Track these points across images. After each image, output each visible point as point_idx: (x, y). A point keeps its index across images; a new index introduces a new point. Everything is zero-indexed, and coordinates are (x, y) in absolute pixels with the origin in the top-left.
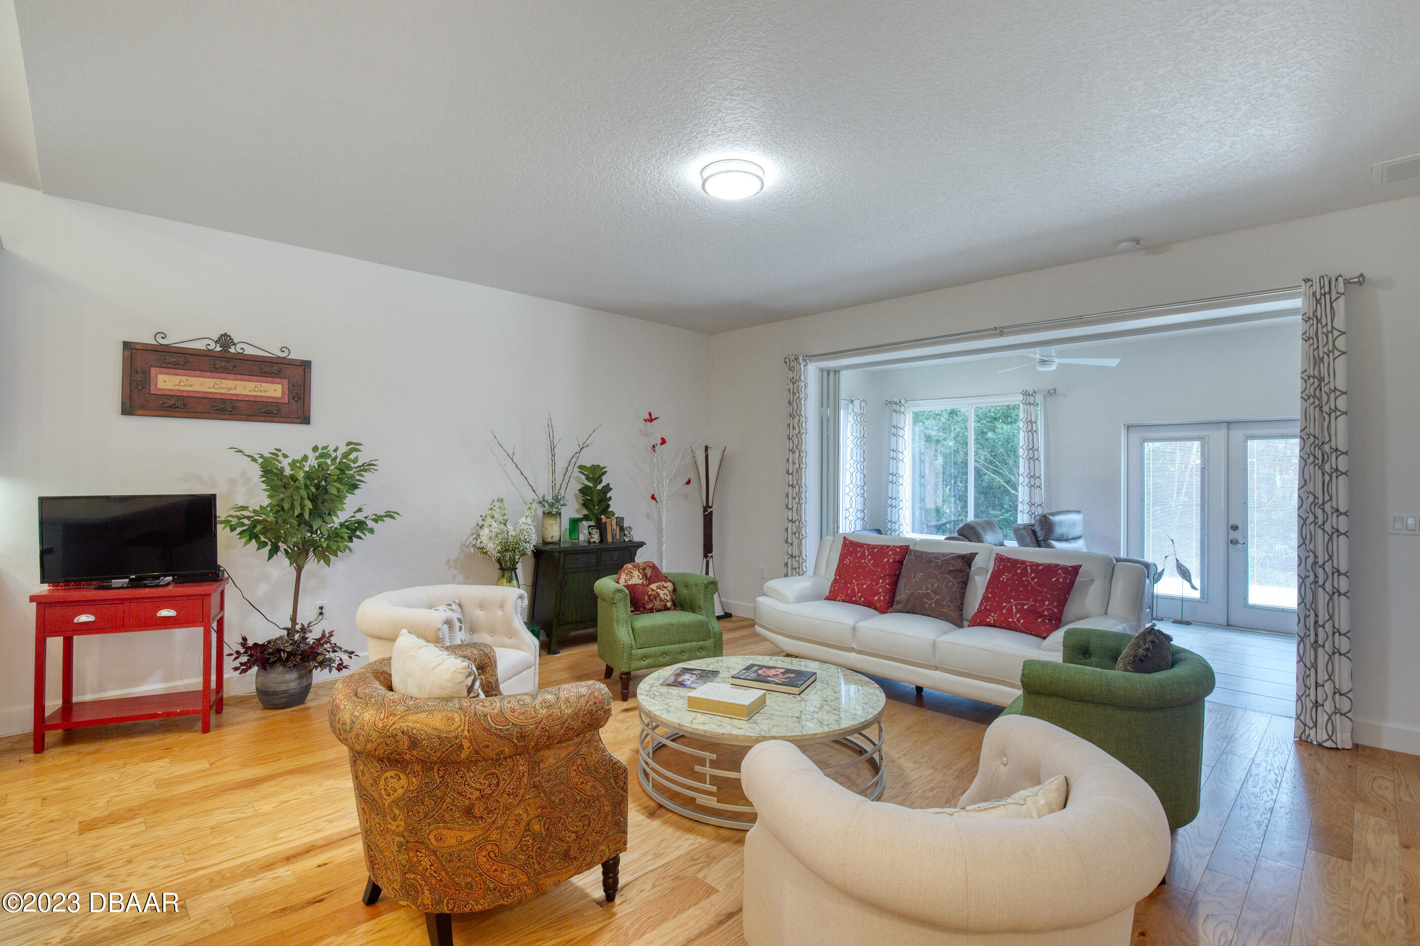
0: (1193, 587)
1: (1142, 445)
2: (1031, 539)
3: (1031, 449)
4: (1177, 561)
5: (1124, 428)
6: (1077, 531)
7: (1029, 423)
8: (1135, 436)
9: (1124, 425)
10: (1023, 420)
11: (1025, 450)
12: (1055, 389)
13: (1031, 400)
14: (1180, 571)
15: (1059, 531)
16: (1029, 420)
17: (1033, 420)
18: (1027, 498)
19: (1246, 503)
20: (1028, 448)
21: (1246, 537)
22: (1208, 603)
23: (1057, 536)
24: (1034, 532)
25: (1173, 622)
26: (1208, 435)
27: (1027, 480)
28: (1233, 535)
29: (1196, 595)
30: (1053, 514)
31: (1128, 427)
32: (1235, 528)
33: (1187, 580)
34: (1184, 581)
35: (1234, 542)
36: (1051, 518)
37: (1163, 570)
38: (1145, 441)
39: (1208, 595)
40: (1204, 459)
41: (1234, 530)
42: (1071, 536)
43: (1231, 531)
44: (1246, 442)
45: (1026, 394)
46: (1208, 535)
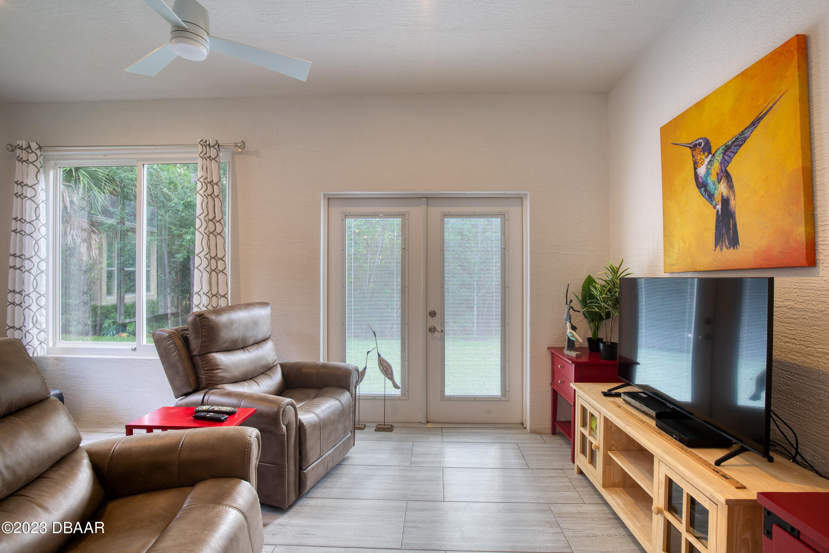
0: (396, 386)
1: (343, 220)
2: (179, 355)
3: (211, 220)
4: (379, 355)
5: (324, 200)
6: (264, 330)
7: (209, 185)
8: (337, 211)
9: (325, 195)
10: (202, 180)
11: (203, 221)
12: (243, 142)
13: (213, 153)
14: (382, 368)
15: (226, 335)
16: (209, 180)
17: (215, 181)
18: (206, 289)
19: (443, 287)
20: (206, 218)
21: (443, 324)
22: (408, 400)
23: (225, 345)
24: (186, 340)
25: (376, 430)
26: (409, 212)
27: (205, 263)
28: (432, 322)
29: (398, 392)
30: (218, 311)
31: (329, 199)
32: (433, 314)
33: (389, 378)
34: (387, 379)
35: (432, 330)
36: (213, 317)
37: (365, 368)
38: (347, 216)
39: (408, 391)
40: (405, 239)
41: (433, 316)
42: (251, 341)
43: (430, 318)
44: (443, 220)
45: (206, 145)
46: (408, 324)
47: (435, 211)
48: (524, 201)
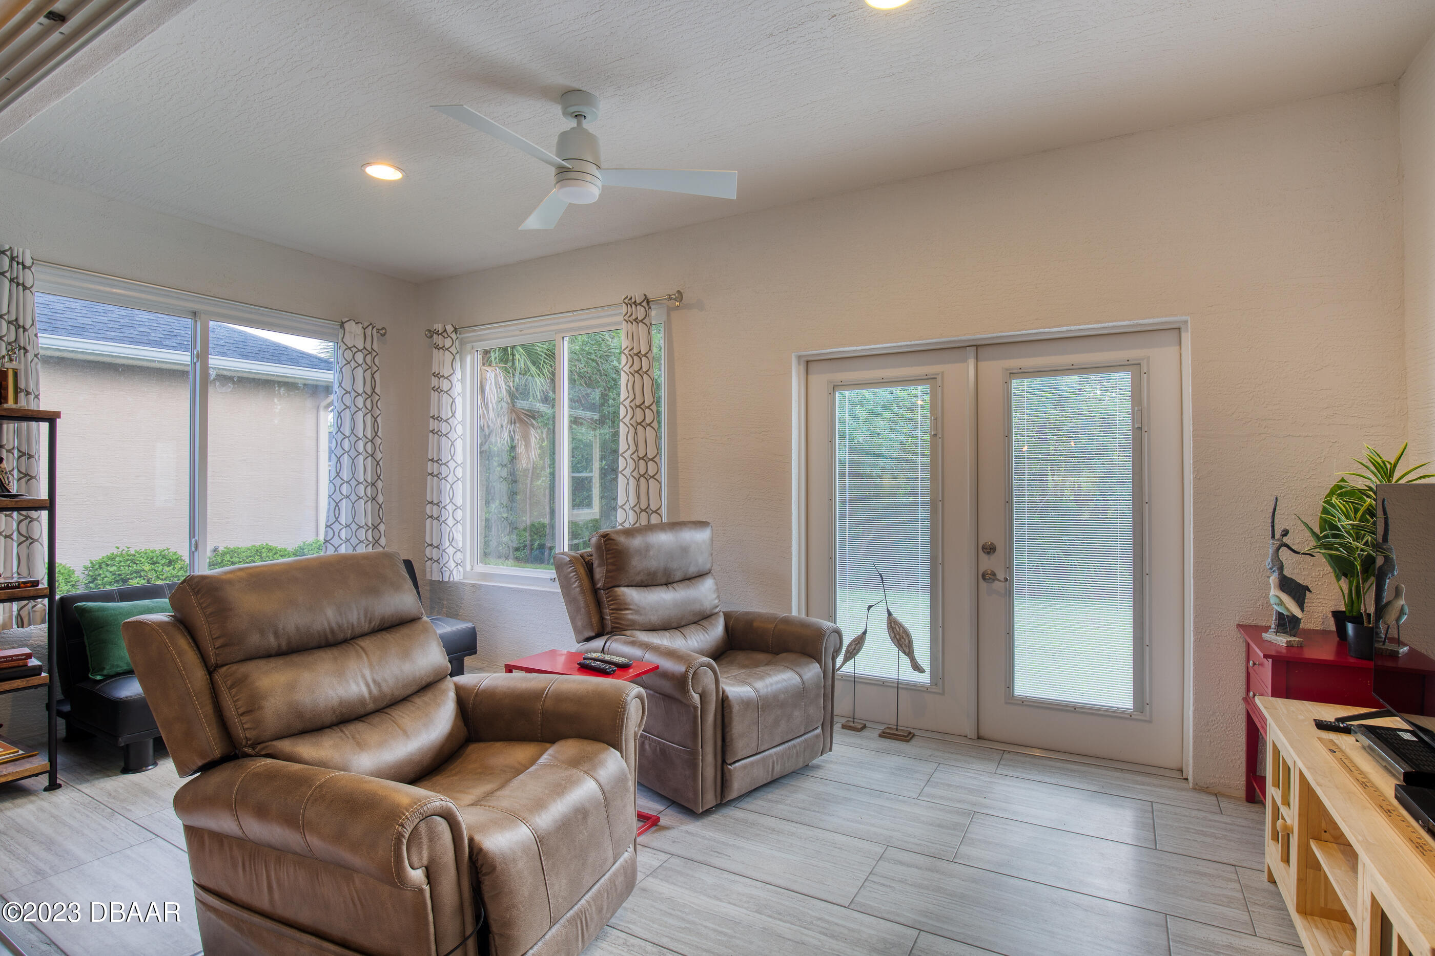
0: (917, 667)
1: (831, 395)
3: (639, 406)
4: (890, 614)
5: (799, 364)
6: (701, 561)
7: (635, 358)
8: (819, 380)
9: (799, 357)
10: (626, 352)
11: (629, 409)
12: (679, 292)
13: (640, 312)
14: (893, 635)
15: (637, 564)
16: (635, 351)
17: (643, 352)
18: (632, 500)
19: (1009, 502)
20: (633, 404)
21: (1009, 568)
22: (943, 694)
23: (638, 578)
24: (589, 568)
25: (880, 736)
26: (943, 373)
27: (631, 465)
28: (987, 563)
29: (924, 678)
30: (634, 532)
31: (807, 362)
32: (990, 549)
33: (904, 652)
34: (901, 653)
35: (988, 577)
36: (622, 539)
37: (865, 633)
38: (836, 387)
39: (943, 678)
40: (936, 419)
41: (988, 553)
42: (679, 575)
43: (982, 555)
44: (1008, 383)
45: (631, 303)
46: (943, 564)
47: (994, 368)
48: (1183, 334)
